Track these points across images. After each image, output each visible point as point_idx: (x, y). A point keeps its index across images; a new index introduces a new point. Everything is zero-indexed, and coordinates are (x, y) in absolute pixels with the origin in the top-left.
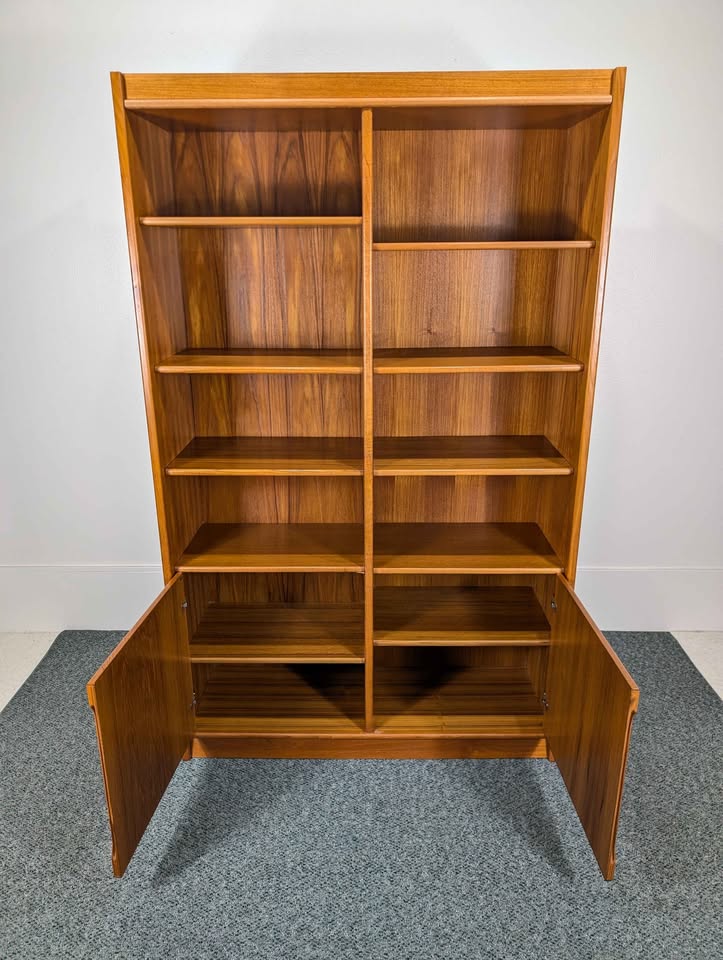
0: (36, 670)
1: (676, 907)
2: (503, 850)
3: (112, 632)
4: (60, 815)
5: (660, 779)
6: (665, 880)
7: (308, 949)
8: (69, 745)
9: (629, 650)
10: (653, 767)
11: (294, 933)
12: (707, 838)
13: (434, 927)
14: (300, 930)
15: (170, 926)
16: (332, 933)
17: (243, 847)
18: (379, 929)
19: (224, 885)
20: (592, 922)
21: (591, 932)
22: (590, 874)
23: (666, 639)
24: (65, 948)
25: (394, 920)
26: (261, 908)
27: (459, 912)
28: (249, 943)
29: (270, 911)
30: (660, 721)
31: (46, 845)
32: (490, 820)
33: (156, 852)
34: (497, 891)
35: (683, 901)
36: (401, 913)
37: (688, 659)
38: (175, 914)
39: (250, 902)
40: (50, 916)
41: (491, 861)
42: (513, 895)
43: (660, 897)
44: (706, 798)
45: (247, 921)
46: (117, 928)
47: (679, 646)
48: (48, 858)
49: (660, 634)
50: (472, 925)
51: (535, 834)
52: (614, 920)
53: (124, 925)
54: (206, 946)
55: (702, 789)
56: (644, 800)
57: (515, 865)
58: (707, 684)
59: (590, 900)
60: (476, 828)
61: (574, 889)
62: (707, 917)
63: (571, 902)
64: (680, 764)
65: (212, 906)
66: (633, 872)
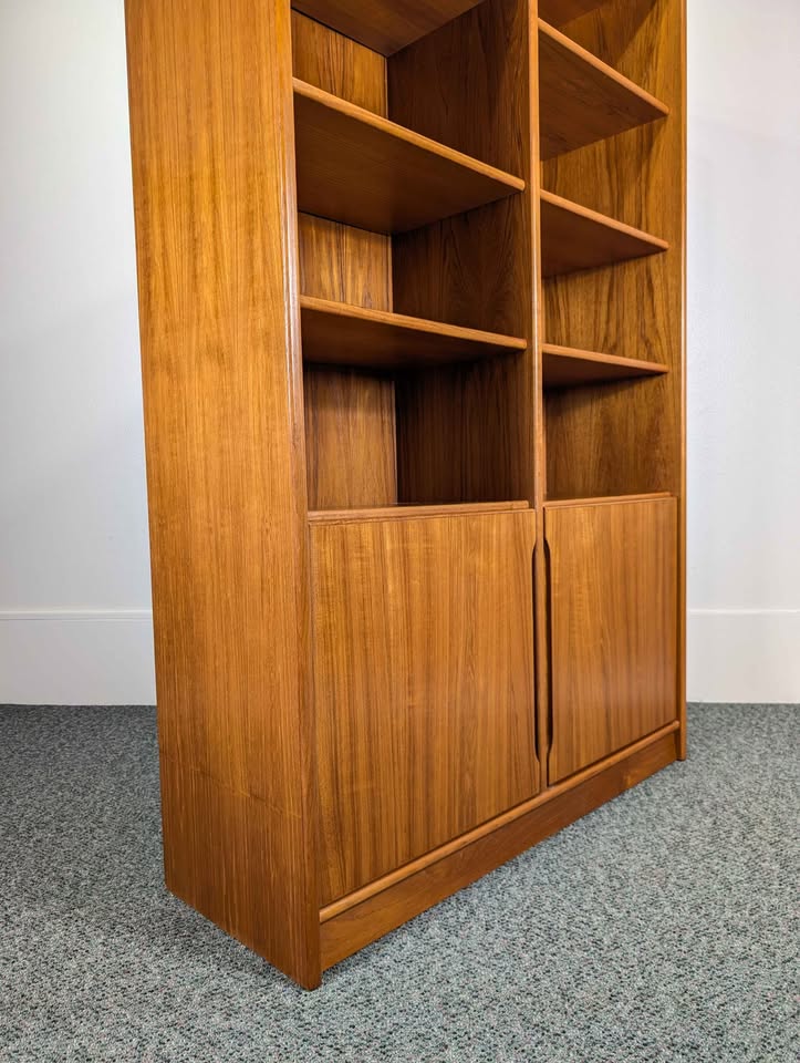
2: (566, 903)
9: (747, 719)
11: (196, 999)
13: (442, 992)
14: (209, 996)
16: (264, 999)
17: (147, 899)
18: (346, 994)
19: (100, 941)
20: (719, 988)
21: (718, 1000)
22: (711, 931)
25: (374, 984)
26: (151, 967)
27: (486, 974)
28: (116, 1010)
29: (165, 974)
34: (554, 950)
36: (388, 975)
39: (137, 960)
41: (544, 916)
42: (579, 954)
45: (123, 982)
50: (508, 990)
51: (618, 886)
52: (759, 986)
54: (41, 1013)
57: (585, 920)
59: (714, 962)
60: (522, 881)
61: (684, 948)
63: (680, 963)
65: (73, 965)
66: (784, 929)
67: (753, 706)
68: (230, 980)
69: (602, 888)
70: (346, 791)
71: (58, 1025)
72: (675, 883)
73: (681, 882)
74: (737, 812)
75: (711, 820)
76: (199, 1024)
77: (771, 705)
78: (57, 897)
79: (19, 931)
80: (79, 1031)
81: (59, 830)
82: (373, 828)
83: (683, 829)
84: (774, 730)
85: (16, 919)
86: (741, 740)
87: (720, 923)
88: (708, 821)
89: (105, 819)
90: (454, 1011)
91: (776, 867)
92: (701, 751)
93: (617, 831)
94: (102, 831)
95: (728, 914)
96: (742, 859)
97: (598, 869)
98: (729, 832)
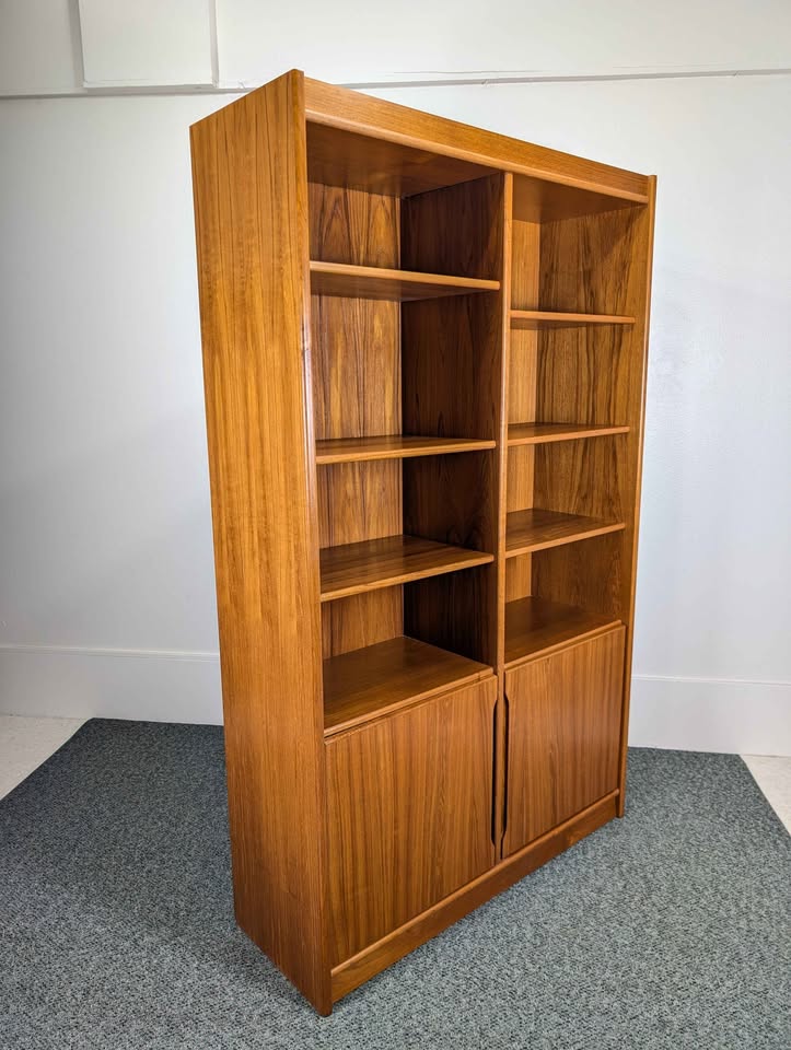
0: (56, 753)
1: (682, 1030)
2: (500, 957)
3: (139, 722)
4: (48, 886)
5: (694, 901)
6: (676, 1002)
7: (267, 1034)
8: (72, 824)
9: (687, 770)
10: (689, 889)
11: (256, 1018)
12: (735, 964)
13: (406, 1025)
14: (263, 1016)
15: (131, 999)
16: (296, 1021)
18: (347, 1022)
19: (195, 965)
20: (582, 1036)
22: (591, 988)
23: (734, 762)
24: (24, 1009)
25: (365, 1015)
26: (228, 990)
27: (436, 1013)
28: (208, 1022)
29: (236, 995)
30: (707, 843)
31: (28, 912)
32: (492, 926)
33: (134, 929)
34: (482, 997)
35: (692, 1025)
36: (374, 1009)
37: (754, 782)
38: (140, 988)
39: (218, 984)
40: (15, 978)
41: (483, 967)
42: (499, 1002)
43: (665, 1019)
44: (743, 923)
45: (211, 1001)
46: (79, 996)
47: (747, 769)
48: (27, 925)
49: (726, 756)
50: (448, 1027)
51: (539, 944)
52: (608, 1036)
53: (86, 993)
54: (163, 1021)
55: (741, 914)
56: (670, 920)
57: (509, 973)
58: (771, 809)
59: (584, 1015)
60: (474, 934)
61: (569, 1002)
62: (715, 1043)
63: (563, 1014)
64: (721, 888)
65: (179, 984)
66: (641, 991)
67: (696, 755)
68: (276, 1005)
69: (528, 944)
70: (350, 897)
71: (174, 1031)
72: (579, 944)
73: (584, 943)
74: (645, 877)
75: (623, 883)
76: (257, 1037)
77: (713, 755)
78: (165, 925)
79: (144, 954)
80: (186, 1037)
81: (163, 862)
82: (368, 916)
83: (600, 891)
84: (705, 785)
85: (140, 943)
86: (674, 796)
87: (600, 982)
88: (620, 885)
89: (192, 853)
90: (411, 1041)
91: (655, 933)
92: (639, 807)
93: (551, 890)
94: (191, 864)
95: (608, 975)
96: (634, 925)
97: (529, 927)
98: (632, 897)
